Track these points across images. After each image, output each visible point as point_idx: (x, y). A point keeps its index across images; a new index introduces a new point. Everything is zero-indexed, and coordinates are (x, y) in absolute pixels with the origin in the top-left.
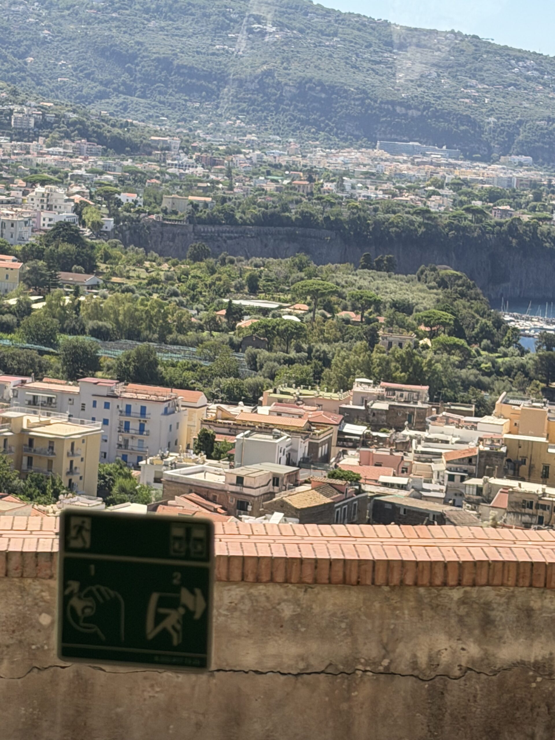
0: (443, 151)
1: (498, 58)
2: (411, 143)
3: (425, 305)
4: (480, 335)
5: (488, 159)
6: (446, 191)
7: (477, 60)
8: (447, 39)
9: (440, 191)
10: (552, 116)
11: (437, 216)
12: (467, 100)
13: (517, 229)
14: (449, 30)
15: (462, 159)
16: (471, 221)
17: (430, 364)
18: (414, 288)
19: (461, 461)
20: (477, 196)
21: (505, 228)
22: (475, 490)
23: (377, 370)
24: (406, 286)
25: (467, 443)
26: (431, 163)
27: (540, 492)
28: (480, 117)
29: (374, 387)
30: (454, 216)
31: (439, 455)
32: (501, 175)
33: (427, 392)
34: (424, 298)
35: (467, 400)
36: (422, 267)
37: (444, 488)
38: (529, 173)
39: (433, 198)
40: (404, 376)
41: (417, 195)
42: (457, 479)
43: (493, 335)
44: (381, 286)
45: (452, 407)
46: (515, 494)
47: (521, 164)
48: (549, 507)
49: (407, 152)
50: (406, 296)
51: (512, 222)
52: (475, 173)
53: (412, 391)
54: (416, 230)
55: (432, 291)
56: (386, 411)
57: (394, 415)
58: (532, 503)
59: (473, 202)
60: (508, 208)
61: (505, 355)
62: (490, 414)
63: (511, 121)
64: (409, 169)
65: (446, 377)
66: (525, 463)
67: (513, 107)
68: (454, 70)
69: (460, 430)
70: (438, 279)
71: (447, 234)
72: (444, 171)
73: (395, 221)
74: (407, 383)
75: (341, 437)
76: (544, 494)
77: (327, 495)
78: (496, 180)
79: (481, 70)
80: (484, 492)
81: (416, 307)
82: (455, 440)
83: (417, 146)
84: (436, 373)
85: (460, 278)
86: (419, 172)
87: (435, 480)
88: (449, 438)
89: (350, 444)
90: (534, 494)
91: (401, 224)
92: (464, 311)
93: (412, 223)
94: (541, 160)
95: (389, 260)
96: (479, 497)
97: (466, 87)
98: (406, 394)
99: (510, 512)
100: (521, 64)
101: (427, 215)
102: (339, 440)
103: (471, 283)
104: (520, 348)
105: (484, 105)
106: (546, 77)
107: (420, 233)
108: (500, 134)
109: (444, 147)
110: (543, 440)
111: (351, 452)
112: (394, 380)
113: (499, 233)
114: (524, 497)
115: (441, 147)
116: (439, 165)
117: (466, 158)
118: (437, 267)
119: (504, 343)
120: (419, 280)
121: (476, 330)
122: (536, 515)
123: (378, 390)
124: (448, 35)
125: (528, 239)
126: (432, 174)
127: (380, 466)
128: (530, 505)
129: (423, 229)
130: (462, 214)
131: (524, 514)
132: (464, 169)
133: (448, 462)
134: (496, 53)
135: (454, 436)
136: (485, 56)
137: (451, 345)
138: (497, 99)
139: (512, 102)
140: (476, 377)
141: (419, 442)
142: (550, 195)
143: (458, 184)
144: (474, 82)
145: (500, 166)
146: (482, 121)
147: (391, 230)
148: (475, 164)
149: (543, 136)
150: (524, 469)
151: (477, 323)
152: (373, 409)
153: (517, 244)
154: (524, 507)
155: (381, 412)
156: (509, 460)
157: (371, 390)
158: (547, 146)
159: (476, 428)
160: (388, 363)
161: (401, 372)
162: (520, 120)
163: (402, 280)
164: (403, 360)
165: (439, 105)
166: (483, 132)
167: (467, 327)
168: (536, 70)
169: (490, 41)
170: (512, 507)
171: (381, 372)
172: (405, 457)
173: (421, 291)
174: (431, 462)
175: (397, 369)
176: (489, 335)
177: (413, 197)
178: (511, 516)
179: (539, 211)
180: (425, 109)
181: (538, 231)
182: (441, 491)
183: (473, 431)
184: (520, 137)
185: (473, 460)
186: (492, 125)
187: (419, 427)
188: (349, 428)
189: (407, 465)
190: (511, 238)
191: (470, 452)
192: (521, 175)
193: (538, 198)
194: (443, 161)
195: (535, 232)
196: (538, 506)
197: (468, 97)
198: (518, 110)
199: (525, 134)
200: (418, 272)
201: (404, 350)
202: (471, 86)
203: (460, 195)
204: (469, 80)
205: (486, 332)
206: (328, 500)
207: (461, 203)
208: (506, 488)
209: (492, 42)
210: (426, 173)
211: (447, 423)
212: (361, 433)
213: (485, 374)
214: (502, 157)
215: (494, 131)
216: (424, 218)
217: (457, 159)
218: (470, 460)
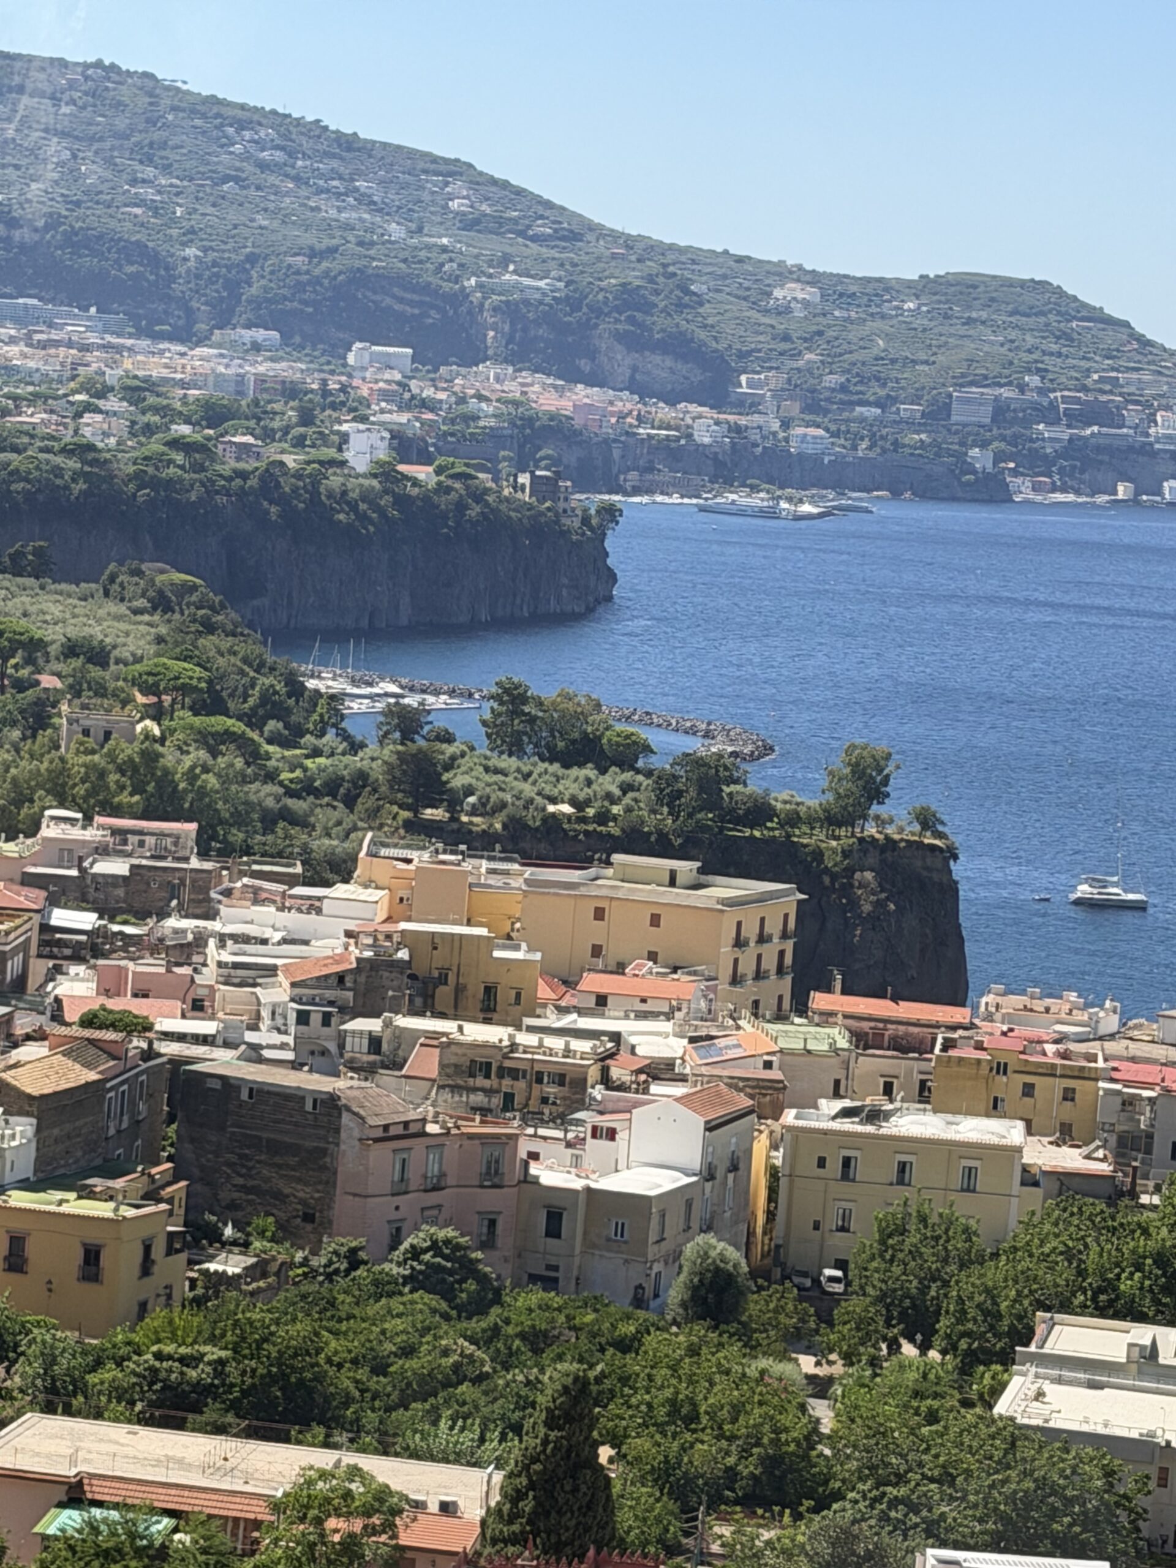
0: (89, 318)
1: (198, 122)
2: (21, 301)
3: (132, 648)
4: (261, 712)
5: (187, 336)
6: (112, 403)
7: (155, 125)
8: (87, 78)
9: (101, 403)
10: (318, 246)
11: (108, 456)
12: (138, 211)
13: (278, 485)
14: (91, 59)
15: (131, 336)
16: (182, 467)
17: (191, 776)
18: (101, 613)
19: (322, 981)
20: (181, 413)
21: (253, 482)
22: (365, 1042)
23: (81, 790)
24: (82, 607)
25: (306, 943)
26: (70, 344)
27: (506, 1043)
28: (166, 246)
29: (84, 828)
30: (145, 458)
31: (272, 970)
32: (221, 369)
33: (194, 835)
34: (127, 634)
35: (274, 851)
36: (112, 566)
37: (290, 1040)
38: (277, 366)
39: (87, 418)
40: (137, 803)
41: (52, 412)
42: (316, 1019)
43: (289, 711)
44: (33, 609)
45: (255, 867)
46: (453, 1048)
47: (256, 347)
48: (525, 1072)
49: (18, 321)
50: (87, 631)
51: (267, 470)
52: (166, 366)
53: (162, 835)
54: (66, 487)
55: (139, 618)
56: (124, 878)
57: (142, 887)
58: (489, 1065)
59: (174, 427)
60: (249, 439)
61: (316, 753)
62: (346, 881)
63: (233, 256)
64: (24, 356)
65: (226, 802)
66: (446, 983)
67: (235, 227)
68: (107, 145)
69: (286, 914)
70: (151, 593)
71: (134, 495)
72: (99, 359)
73: (22, 468)
74: (145, 816)
75: (47, 937)
76: (514, 1047)
77: (88, 1065)
78: (211, 379)
79: (164, 145)
80: (385, 1047)
81: (116, 653)
82: (277, 936)
83: (34, 307)
84: (207, 795)
85: (194, 588)
86: (46, 363)
87: (266, 1023)
88: (268, 933)
89: (68, 952)
90: (494, 1047)
91: (36, 474)
92: (221, 661)
93: (58, 471)
94: (297, 339)
95: (38, 552)
96: (372, 1058)
97: (134, 182)
98: (150, 841)
99: (441, 1087)
100: (247, 134)
101: (91, 456)
102: (43, 943)
103: (217, 599)
104: (345, 736)
105: (174, 221)
106: (300, 163)
107: (76, 492)
108: (211, 281)
109: (93, 310)
110: (483, 931)
111: (74, 969)
112: (116, 811)
113: (242, 493)
114: (471, 1054)
115: (87, 310)
116: (85, 348)
117: (139, 334)
118: (144, 567)
119: (311, 726)
120: (107, 594)
121: (251, 701)
122: (498, 1091)
123: (92, 834)
124: (90, 72)
125: (302, 506)
126: (75, 366)
127: (146, 996)
128: (486, 1069)
129: (81, 486)
130: (163, 454)
131: (475, 1090)
132: (140, 358)
133: (293, 985)
134: (193, 112)
135: (275, 929)
136: (170, 117)
137: (217, 733)
138: (202, 210)
139: (233, 215)
140: (278, 802)
141: (222, 944)
142: (328, 412)
143: (138, 389)
144: (150, 172)
145: (215, 351)
146: (172, 255)
147: (13, 487)
148: (161, 346)
149: (300, 287)
150: (444, 993)
151: (253, 686)
152: (95, 875)
153: (279, 516)
154: (472, 1075)
155: (113, 880)
156: (413, 977)
157: (76, 833)
158: (310, 310)
159: (319, 911)
160: (102, 774)
161: (132, 795)
162: (252, 253)
163: (69, 596)
164: (135, 769)
165: (78, 219)
166: (173, 279)
167: (231, 695)
168: (278, 147)
169: (179, 84)
170: (448, 1076)
171: (89, 795)
172: (197, 977)
173: (118, 618)
174: (255, 985)
175: (122, 788)
176: (279, 712)
177: (44, 416)
178: (446, 1095)
179: (313, 446)
180: (47, 228)
181: (322, 489)
182: (283, 1046)
183: (313, 916)
184: (254, 290)
185: (347, 979)
186: (192, 264)
187: (198, 911)
188: (60, 917)
189: (202, 992)
190: (265, 503)
191: (337, 962)
192: (261, 369)
193: (306, 418)
194: (93, 339)
195: (315, 493)
196: (502, 1072)
197: (140, 202)
198: (246, 232)
199: (263, 282)
200: (104, 577)
201: (136, 746)
202: (144, 181)
203: (144, 413)
204: (139, 167)
205: (274, 703)
206: (93, 1076)
207: (149, 430)
208: (435, 1035)
209: (185, 87)
210: (62, 364)
211: (256, 902)
212: (89, 927)
213: (290, 793)
214: (217, 332)
215: (198, 277)
216: (84, 462)
217: (119, 335)
218: (341, 978)
